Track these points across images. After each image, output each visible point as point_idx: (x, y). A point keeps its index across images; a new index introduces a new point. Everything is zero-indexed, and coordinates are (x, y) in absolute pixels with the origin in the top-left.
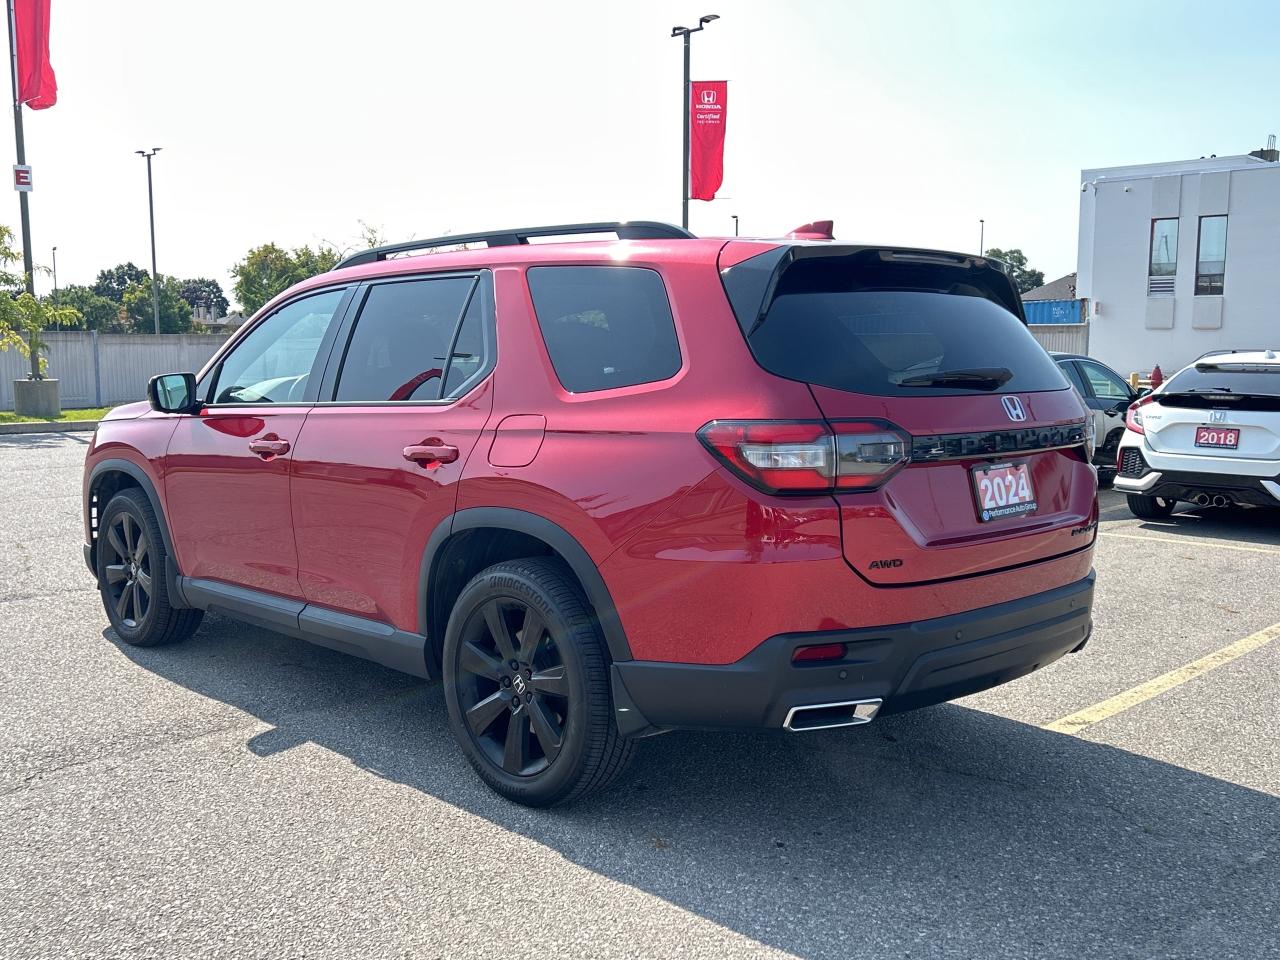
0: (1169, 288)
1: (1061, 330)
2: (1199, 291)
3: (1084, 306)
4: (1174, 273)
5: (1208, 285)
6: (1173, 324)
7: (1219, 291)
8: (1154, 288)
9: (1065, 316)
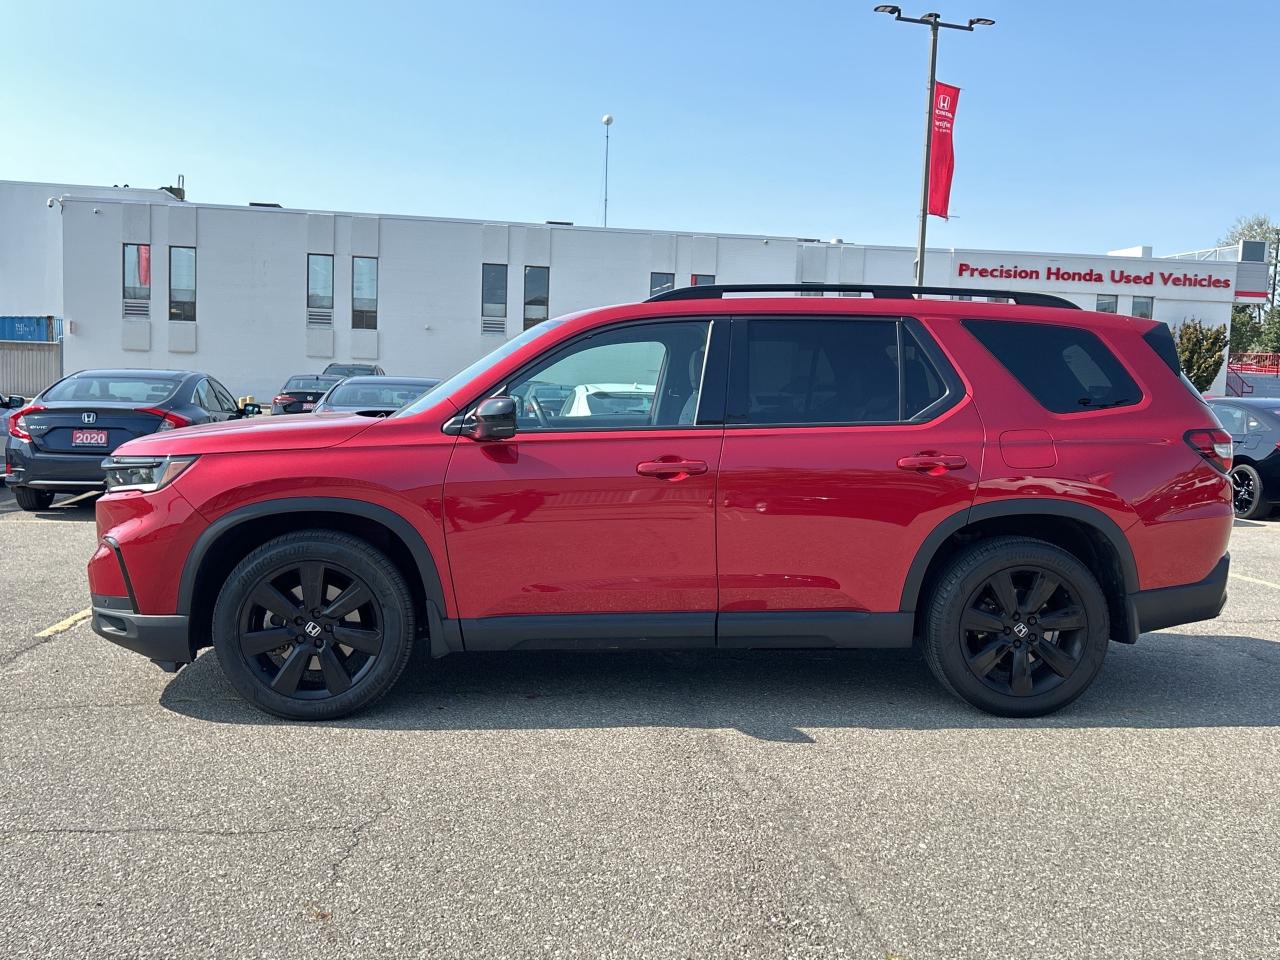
0: (144, 311)
1: (31, 347)
2: (172, 317)
3: (51, 324)
4: (148, 297)
5: (182, 311)
6: (150, 347)
7: (193, 318)
8: (129, 311)
9: (30, 333)
